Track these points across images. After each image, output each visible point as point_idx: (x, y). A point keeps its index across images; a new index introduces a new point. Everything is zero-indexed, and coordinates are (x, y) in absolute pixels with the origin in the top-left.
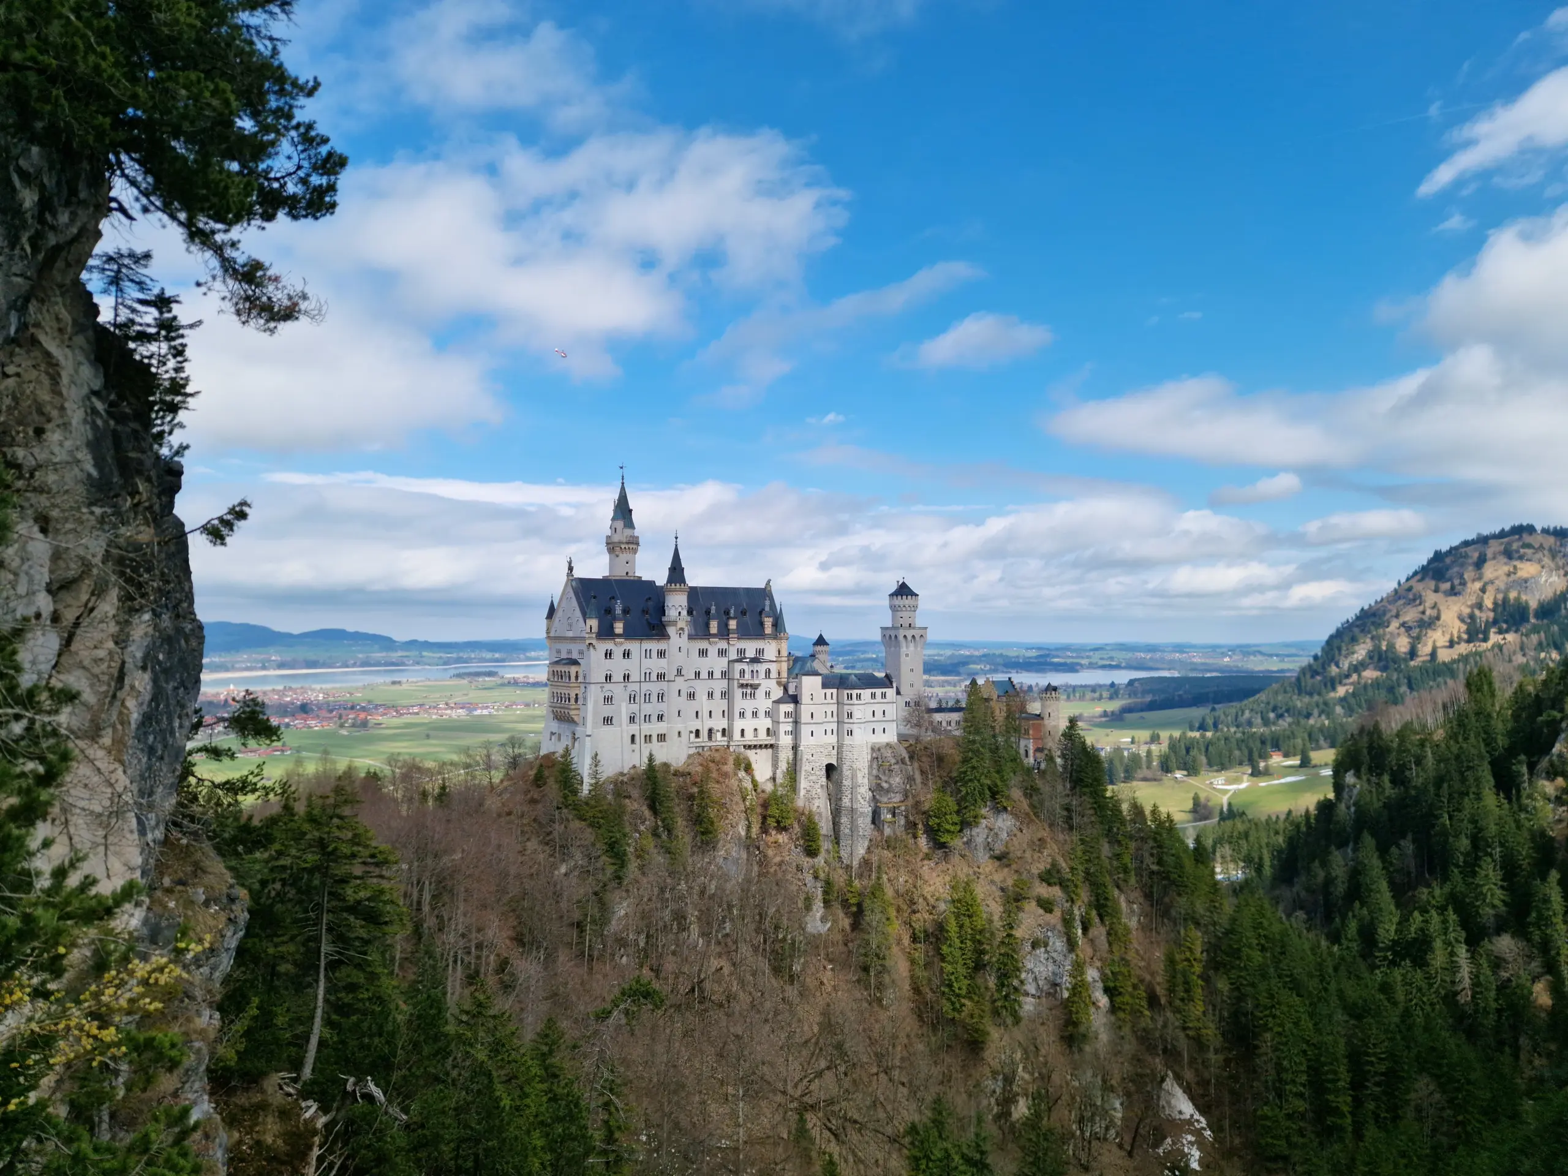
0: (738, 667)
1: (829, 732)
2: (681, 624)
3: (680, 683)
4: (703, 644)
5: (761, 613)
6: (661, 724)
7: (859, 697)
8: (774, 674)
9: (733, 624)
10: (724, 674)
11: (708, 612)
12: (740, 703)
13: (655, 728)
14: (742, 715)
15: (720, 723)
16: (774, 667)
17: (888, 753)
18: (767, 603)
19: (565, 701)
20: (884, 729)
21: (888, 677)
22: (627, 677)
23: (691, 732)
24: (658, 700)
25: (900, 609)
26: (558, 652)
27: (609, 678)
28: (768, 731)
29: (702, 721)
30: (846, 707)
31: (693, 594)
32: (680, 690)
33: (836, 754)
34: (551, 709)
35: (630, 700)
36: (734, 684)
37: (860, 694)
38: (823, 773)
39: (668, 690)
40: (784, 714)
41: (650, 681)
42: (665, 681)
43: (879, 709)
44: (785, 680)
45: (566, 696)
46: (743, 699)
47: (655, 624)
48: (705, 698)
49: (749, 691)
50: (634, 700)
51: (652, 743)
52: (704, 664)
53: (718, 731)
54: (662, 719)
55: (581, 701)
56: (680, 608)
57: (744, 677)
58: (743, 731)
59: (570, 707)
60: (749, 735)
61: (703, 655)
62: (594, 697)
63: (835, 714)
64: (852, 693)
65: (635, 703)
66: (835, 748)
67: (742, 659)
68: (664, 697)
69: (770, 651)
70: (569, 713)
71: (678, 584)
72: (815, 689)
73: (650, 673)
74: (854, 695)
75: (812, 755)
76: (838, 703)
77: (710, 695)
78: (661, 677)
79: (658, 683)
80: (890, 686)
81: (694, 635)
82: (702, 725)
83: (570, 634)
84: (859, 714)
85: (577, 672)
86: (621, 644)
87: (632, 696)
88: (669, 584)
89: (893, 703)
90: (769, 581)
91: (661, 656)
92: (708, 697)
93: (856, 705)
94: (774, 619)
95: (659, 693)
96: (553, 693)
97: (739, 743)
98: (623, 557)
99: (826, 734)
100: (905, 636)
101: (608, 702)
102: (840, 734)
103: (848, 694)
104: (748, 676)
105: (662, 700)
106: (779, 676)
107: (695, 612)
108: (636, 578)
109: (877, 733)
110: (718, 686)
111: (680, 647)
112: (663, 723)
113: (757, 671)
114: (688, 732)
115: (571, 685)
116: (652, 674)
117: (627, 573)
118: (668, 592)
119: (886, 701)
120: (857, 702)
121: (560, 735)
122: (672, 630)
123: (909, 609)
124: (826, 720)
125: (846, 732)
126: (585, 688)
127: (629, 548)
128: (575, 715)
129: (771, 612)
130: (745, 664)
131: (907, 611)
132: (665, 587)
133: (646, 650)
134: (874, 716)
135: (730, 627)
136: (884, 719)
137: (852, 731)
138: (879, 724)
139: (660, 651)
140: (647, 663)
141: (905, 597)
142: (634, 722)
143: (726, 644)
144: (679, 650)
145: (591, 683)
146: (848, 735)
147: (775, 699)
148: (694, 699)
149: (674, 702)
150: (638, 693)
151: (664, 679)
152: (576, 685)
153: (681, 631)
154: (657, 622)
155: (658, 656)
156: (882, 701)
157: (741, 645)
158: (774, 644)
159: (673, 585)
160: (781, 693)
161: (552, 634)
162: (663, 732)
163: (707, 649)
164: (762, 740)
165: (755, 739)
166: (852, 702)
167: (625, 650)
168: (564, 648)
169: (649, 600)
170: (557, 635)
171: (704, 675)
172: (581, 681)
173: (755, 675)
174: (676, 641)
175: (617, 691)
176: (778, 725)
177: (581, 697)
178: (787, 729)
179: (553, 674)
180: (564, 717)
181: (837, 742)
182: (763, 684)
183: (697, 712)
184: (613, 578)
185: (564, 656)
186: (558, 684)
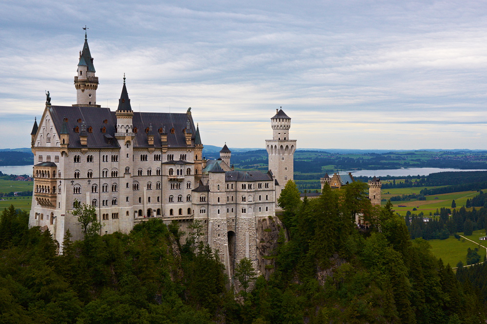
0: (168, 167)
1: (230, 210)
2: (128, 138)
3: (127, 179)
4: (144, 153)
5: (183, 131)
6: (114, 207)
7: (250, 187)
8: (193, 173)
9: (164, 139)
10: (158, 172)
11: (147, 130)
12: (168, 191)
13: (109, 209)
14: (171, 200)
15: (154, 206)
16: (192, 168)
17: (269, 224)
18: (188, 124)
19: (46, 191)
20: (267, 208)
21: (270, 173)
22: (90, 175)
23: (136, 212)
24: (113, 190)
25: (278, 128)
26: (41, 157)
27: (77, 175)
28: (189, 210)
29: (143, 204)
30: (242, 194)
31: (137, 117)
32: (127, 184)
33: (235, 224)
34: (36, 197)
35: (93, 191)
36: (165, 179)
37: (251, 185)
38: (226, 238)
39: (119, 184)
40: (199, 199)
41: (106, 178)
42: (117, 177)
43: (263, 195)
44: (201, 176)
45: (47, 188)
46: (172, 189)
47: (109, 139)
48: (145, 188)
49: (176, 184)
50: (95, 191)
51: (108, 219)
52: (145, 166)
53: (155, 211)
54: (115, 203)
55: (57, 191)
56: (127, 127)
57: (172, 174)
58: (171, 211)
59: (50, 195)
60: (176, 213)
61: (144, 160)
62: (67, 188)
63: (234, 198)
64: (245, 185)
65: (96, 192)
66: (235, 221)
67: (171, 162)
68: (116, 188)
69: (190, 157)
70: (48, 200)
71: (126, 111)
72: (220, 182)
73: (106, 172)
74: (247, 186)
75: (219, 226)
76: (236, 191)
77: (149, 186)
78: (114, 174)
79: (112, 179)
80: (271, 179)
81: (137, 146)
82: (144, 207)
83: (49, 145)
84: (250, 199)
85: (54, 171)
86: (86, 152)
87: (94, 188)
88: (119, 111)
89: (273, 190)
90: (190, 109)
91: (114, 160)
92: (148, 188)
93: (248, 192)
94: (193, 134)
95: (113, 186)
96: (37, 186)
97: (169, 219)
98: (87, 91)
99: (228, 212)
100: (282, 146)
101: (77, 192)
102: (238, 212)
103: (243, 185)
104: (175, 174)
105: (115, 190)
106: (196, 173)
107: (138, 130)
108: (96, 107)
109: (263, 210)
110: (154, 181)
111: (127, 154)
112: (116, 206)
113: (181, 170)
114: (133, 212)
115: (50, 180)
116: (108, 173)
117: (90, 103)
118: (119, 117)
119: (268, 189)
120: (249, 190)
121: (42, 215)
122: (122, 143)
123: (284, 128)
124: (228, 202)
125: (241, 210)
126: (60, 182)
127: (91, 85)
128: (53, 201)
129: (191, 130)
130: (173, 165)
131: (283, 129)
132: (117, 113)
133: (104, 156)
134: (260, 199)
135: (163, 140)
136: (267, 201)
137: (245, 209)
138: (263, 205)
139: (113, 157)
140: (104, 165)
141: (281, 120)
142: (95, 206)
143: (160, 152)
144: (127, 157)
145: (65, 179)
146: (243, 212)
147: (193, 189)
148: (138, 189)
149: (123, 192)
150: (99, 186)
151: (117, 176)
152: (54, 180)
153: (128, 143)
154: (111, 137)
155: (112, 160)
156: (266, 189)
157: (170, 153)
158: (193, 152)
159: (122, 111)
160: (198, 185)
161: (36, 145)
162: (116, 212)
163: (146, 155)
164: (184, 217)
165: (180, 216)
166: (245, 190)
167: (88, 156)
168: (45, 154)
169: (105, 121)
170: (39, 146)
171: (145, 173)
172: (57, 178)
173: (180, 173)
174: (125, 150)
175: (84, 184)
176: (196, 206)
177: (57, 188)
178: (202, 209)
179: (37, 173)
180: (45, 203)
181: (236, 217)
182: (185, 179)
183: (140, 198)
184: (80, 106)
185: (45, 160)
186: (41, 180)
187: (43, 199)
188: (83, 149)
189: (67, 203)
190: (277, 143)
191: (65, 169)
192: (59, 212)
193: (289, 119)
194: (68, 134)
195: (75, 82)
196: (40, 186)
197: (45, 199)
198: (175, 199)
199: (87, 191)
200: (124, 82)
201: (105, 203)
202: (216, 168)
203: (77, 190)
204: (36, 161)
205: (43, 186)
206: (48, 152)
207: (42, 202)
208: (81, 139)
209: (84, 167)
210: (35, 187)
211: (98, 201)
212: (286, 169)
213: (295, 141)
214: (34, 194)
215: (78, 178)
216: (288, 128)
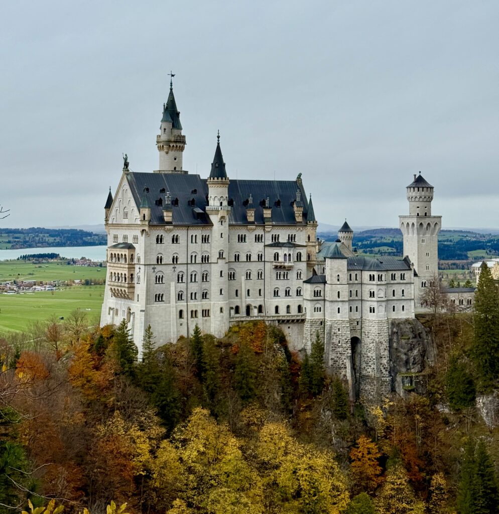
0: (273, 251)
1: (354, 308)
2: (222, 213)
3: (221, 265)
4: (242, 231)
5: (292, 204)
6: (205, 301)
7: (380, 278)
8: (304, 258)
9: (267, 213)
10: (260, 257)
11: (246, 203)
12: (274, 283)
13: (198, 305)
14: (276, 294)
15: (255, 301)
16: (304, 252)
17: (407, 328)
18: (298, 194)
19: (122, 281)
20: (403, 306)
21: (406, 261)
22: (175, 260)
23: (232, 308)
24: (203, 279)
25: (417, 200)
26: (116, 237)
27: (159, 260)
28: (300, 308)
29: (241, 298)
30: (369, 287)
31: (234, 186)
32: (221, 272)
33: (360, 328)
34: (109, 287)
35: (178, 280)
36: (269, 267)
37: (382, 275)
38: (349, 345)
39: (211, 271)
40: (313, 293)
41: (195, 263)
42: (208, 263)
43: (398, 289)
44: (314, 262)
45: (123, 276)
46: (277, 279)
47: (199, 214)
48: (244, 278)
49: (282, 273)
50: (182, 280)
51: (197, 317)
52: (244, 249)
53: (255, 307)
54: (206, 297)
55: (135, 280)
56: (222, 199)
57: (278, 260)
58: (277, 308)
59: (127, 285)
60: (283, 312)
61: (242, 240)
62: (147, 277)
63: (359, 293)
64: (374, 275)
65: (182, 282)
66: (360, 323)
67: (276, 244)
68: (208, 278)
69: (301, 237)
70: (125, 291)
71: (220, 178)
72: (341, 271)
73: (195, 256)
74: (376, 277)
75: (339, 329)
76: (362, 284)
77: (248, 276)
78: (205, 259)
79: (203, 265)
80: (408, 268)
81: (234, 223)
82: (242, 302)
83: (126, 221)
84: (381, 294)
85: (132, 255)
86: (170, 230)
87: (180, 276)
88: (212, 178)
89: (411, 283)
90: (300, 175)
91: (205, 241)
92: (247, 277)
93: (378, 285)
94: (305, 208)
95: (203, 274)
96: (112, 273)
97: (274, 319)
98: (172, 153)
99: (351, 311)
100: (421, 224)
101: (159, 281)
102: (364, 311)
103: (370, 275)
104: (281, 259)
105: (206, 279)
106: (309, 258)
107: (234, 203)
108: (183, 173)
109: (397, 310)
110: (255, 268)
111: (222, 234)
112: (207, 300)
113: (290, 255)
114: (228, 309)
115: (127, 266)
116: (197, 257)
117: (175, 168)
118: (212, 185)
119: (404, 281)
120: (379, 283)
121: (117, 310)
122: (214, 219)
123: (425, 200)
124: (351, 298)
125: (369, 309)
126: (140, 268)
127: (177, 146)
128: (131, 293)
129: (302, 202)
130: (278, 248)
131: (423, 201)
132: (209, 180)
133: (192, 236)
134: (394, 295)
135: (265, 216)
136: (403, 298)
137: (374, 308)
138: (398, 302)
139: (204, 237)
140: (193, 247)
141: (421, 189)
142: (181, 299)
143: (262, 230)
144: (221, 237)
145: (145, 265)
146: (371, 312)
147: (305, 279)
148: (234, 279)
149: (216, 283)
150: (186, 273)
151: (208, 261)
152: (131, 266)
153: (222, 220)
154: (201, 211)
155: (202, 241)
156: (402, 281)
157: (276, 232)
158: (304, 231)
159: (216, 178)
160: (311, 275)
161: (110, 222)
162: (207, 308)
163: (245, 235)
164: (294, 316)
165: (288, 314)
166: (374, 282)
167: (174, 236)
168: (121, 233)
169: (195, 192)
170: (114, 222)
171: (243, 258)
172: (136, 263)
173: (288, 258)
174: (219, 228)
175: (167, 271)
176: (309, 302)
177: (135, 277)
178: (316, 306)
179: (112, 257)
180: (121, 295)
181: (362, 317)
182: (295, 266)
183: (237, 291)
184: (163, 172)
185: (121, 240)
186: (116, 265)
187: (118, 290)
188: (168, 227)
189: (147, 295)
190: (415, 220)
191: (145, 253)
192: (138, 306)
193: (432, 188)
194: (149, 207)
195: (158, 142)
196: (115, 273)
197: (122, 290)
198: (282, 293)
199: (172, 281)
200: (218, 141)
201: (193, 296)
202: (335, 253)
203: (159, 279)
204: (111, 242)
205: (118, 274)
206: (124, 231)
207: (117, 294)
208: (165, 214)
209: (168, 250)
210: (108, 275)
211: (185, 293)
212: (427, 254)
213: (440, 217)
214: (107, 283)
215: (161, 264)
216: (430, 199)
